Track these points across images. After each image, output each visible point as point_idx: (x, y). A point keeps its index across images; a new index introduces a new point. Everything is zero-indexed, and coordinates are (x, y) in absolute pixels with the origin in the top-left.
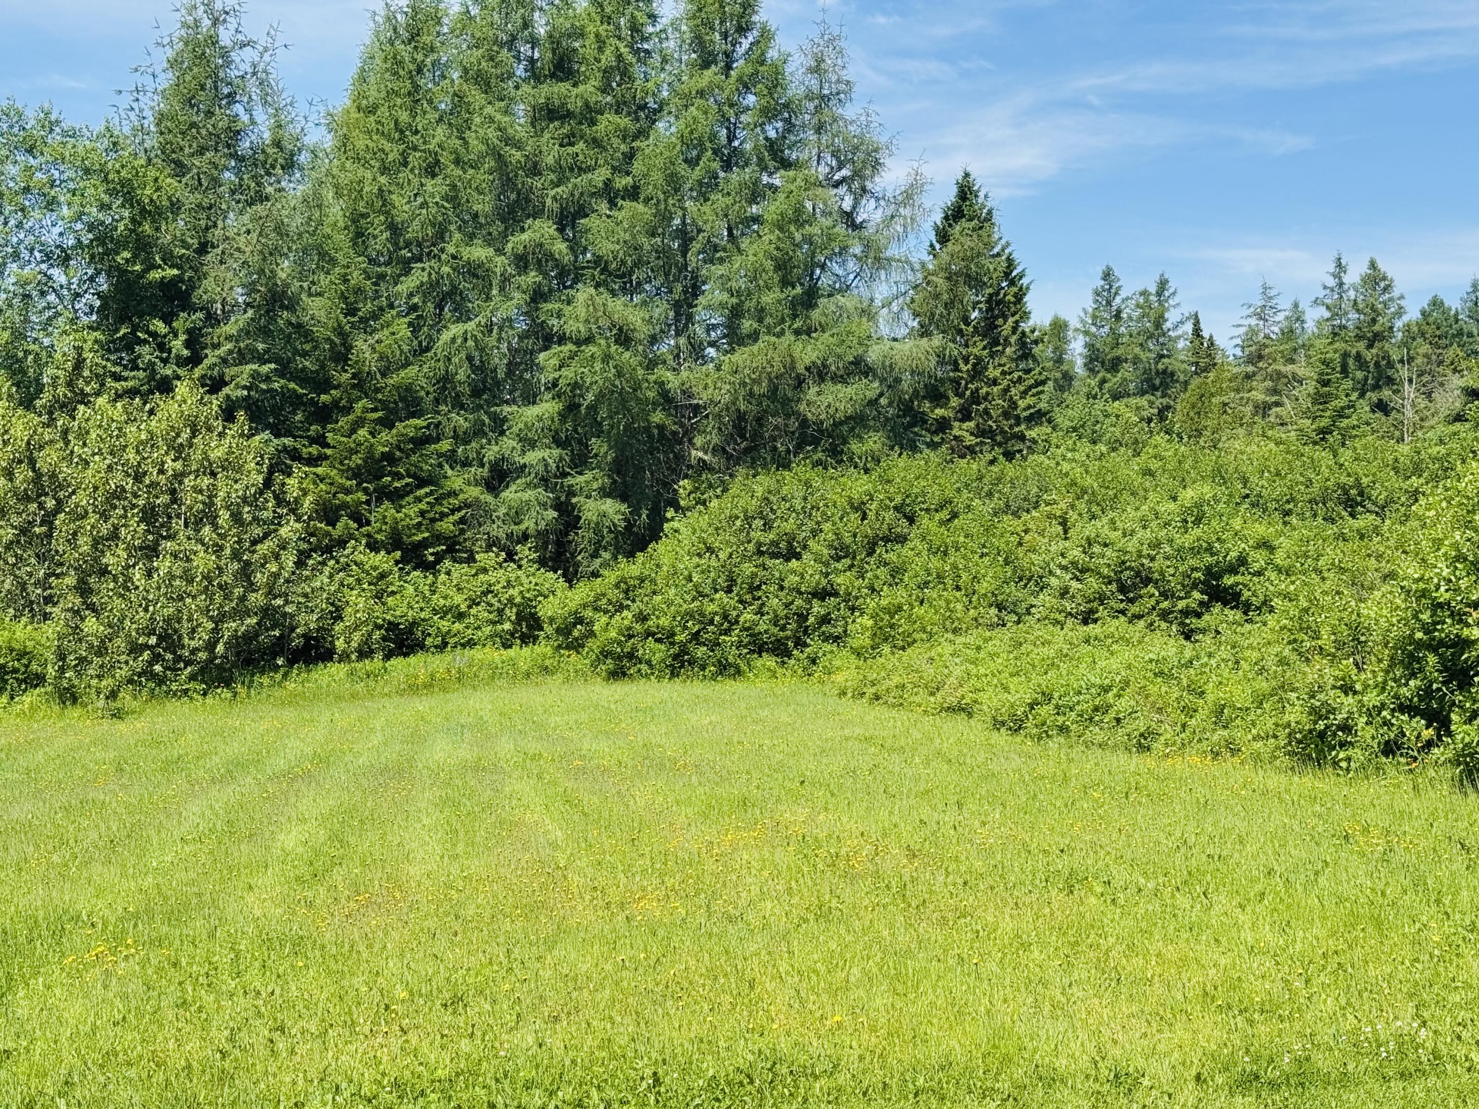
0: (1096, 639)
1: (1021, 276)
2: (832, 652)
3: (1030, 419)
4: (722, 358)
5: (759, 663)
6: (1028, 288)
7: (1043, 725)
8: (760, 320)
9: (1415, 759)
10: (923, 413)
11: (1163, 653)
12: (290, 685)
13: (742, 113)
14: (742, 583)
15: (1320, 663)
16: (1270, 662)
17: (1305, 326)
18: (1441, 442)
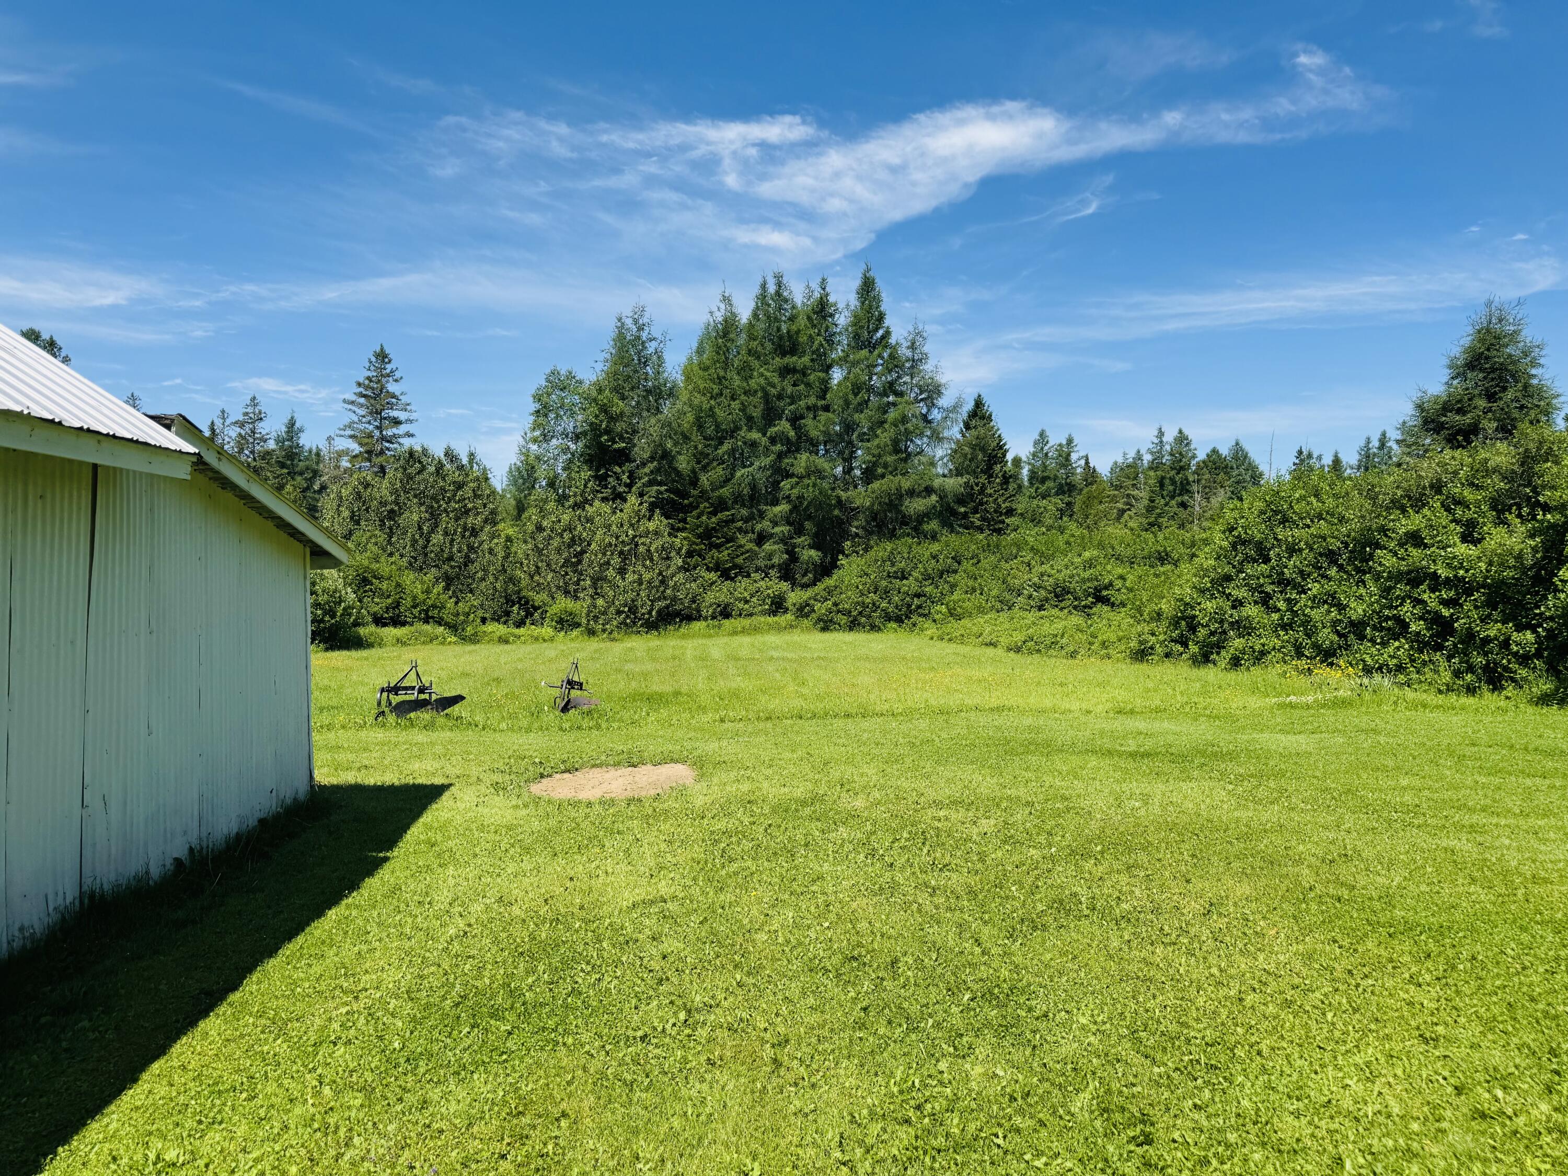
0: (1045, 617)
1: (1005, 444)
2: (923, 621)
3: (1007, 513)
5: (889, 625)
7: (1030, 649)
8: (886, 469)
10: (956, 510)
11: (1075, 624)
12: (682, 630)
14: (881, 590)
15: (1143, 625)
17: (1143, 462)
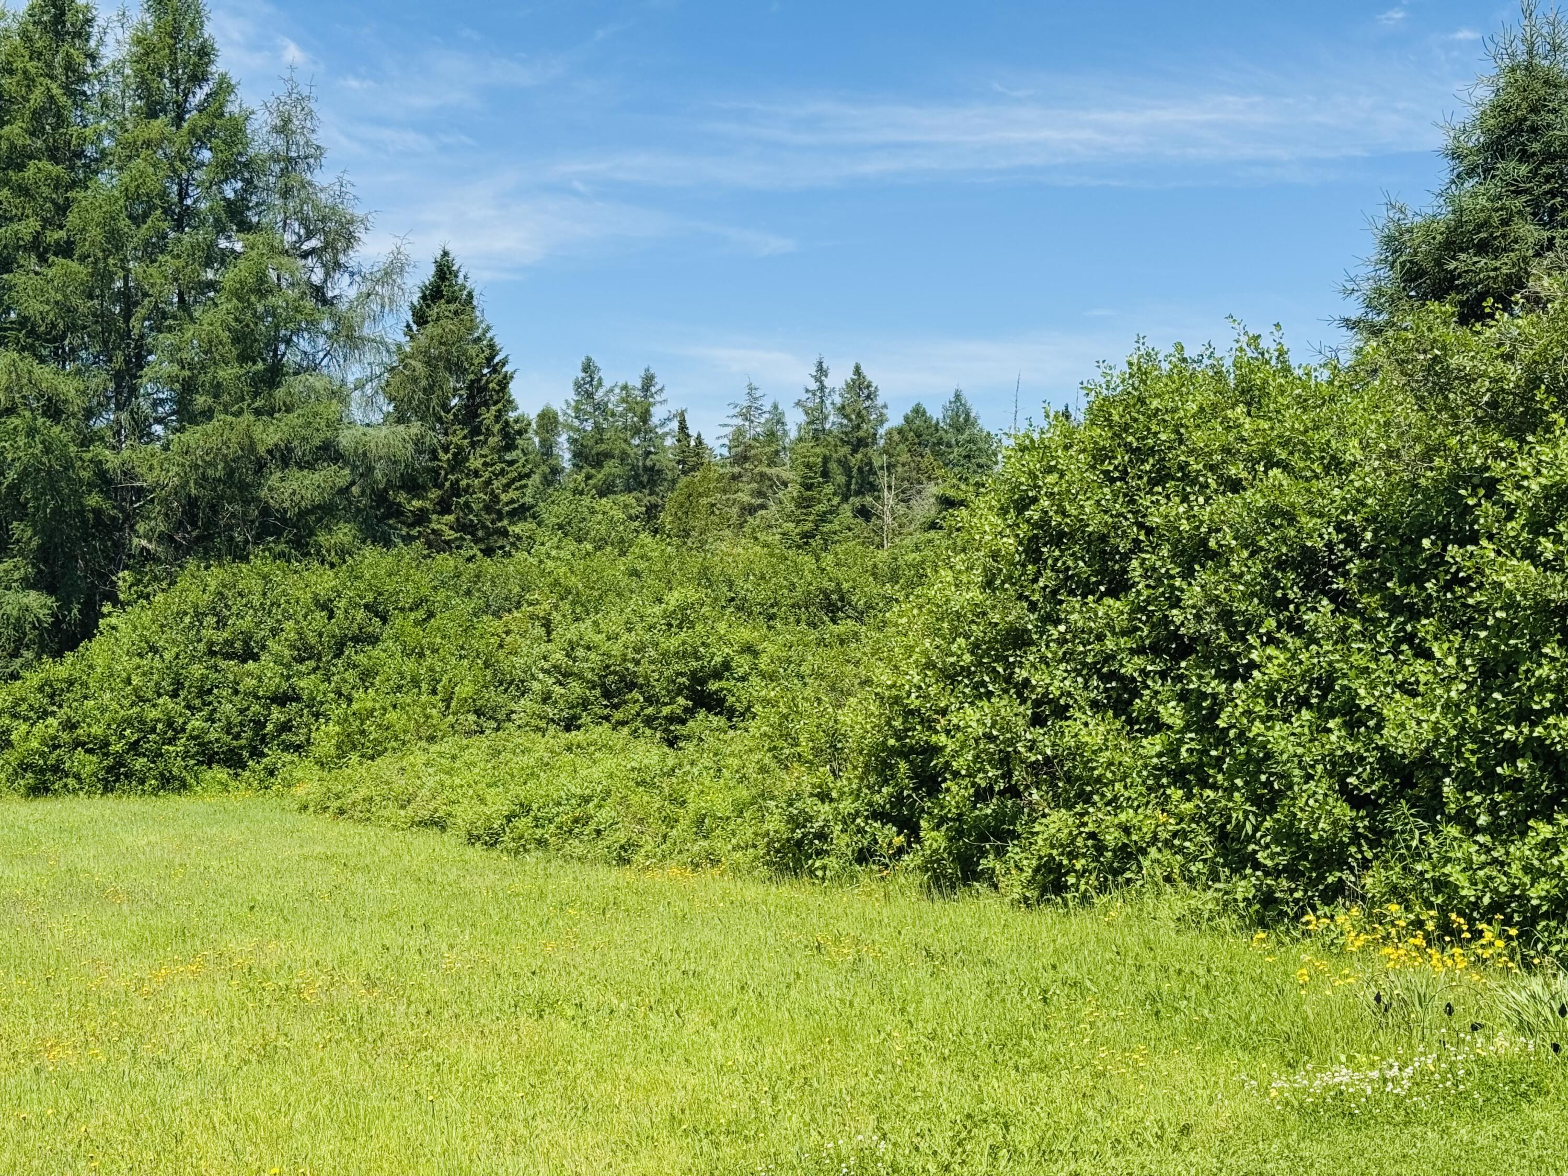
0: (578, 746)
1: (504, 363)
2: (292, 762)
3: (512, 514)
4: (171, 437)
5: (209, 775)
6: (512, 377)
7: (520, 838)
8: (217, 396)
9: (887, 866)
10: (399, 504)
11: (646, 761)
13: (197, 168)
14: (190, 687)
15: (798, 769)
16: (751, 770)
17: (787, 428)
18: (917, 548)
